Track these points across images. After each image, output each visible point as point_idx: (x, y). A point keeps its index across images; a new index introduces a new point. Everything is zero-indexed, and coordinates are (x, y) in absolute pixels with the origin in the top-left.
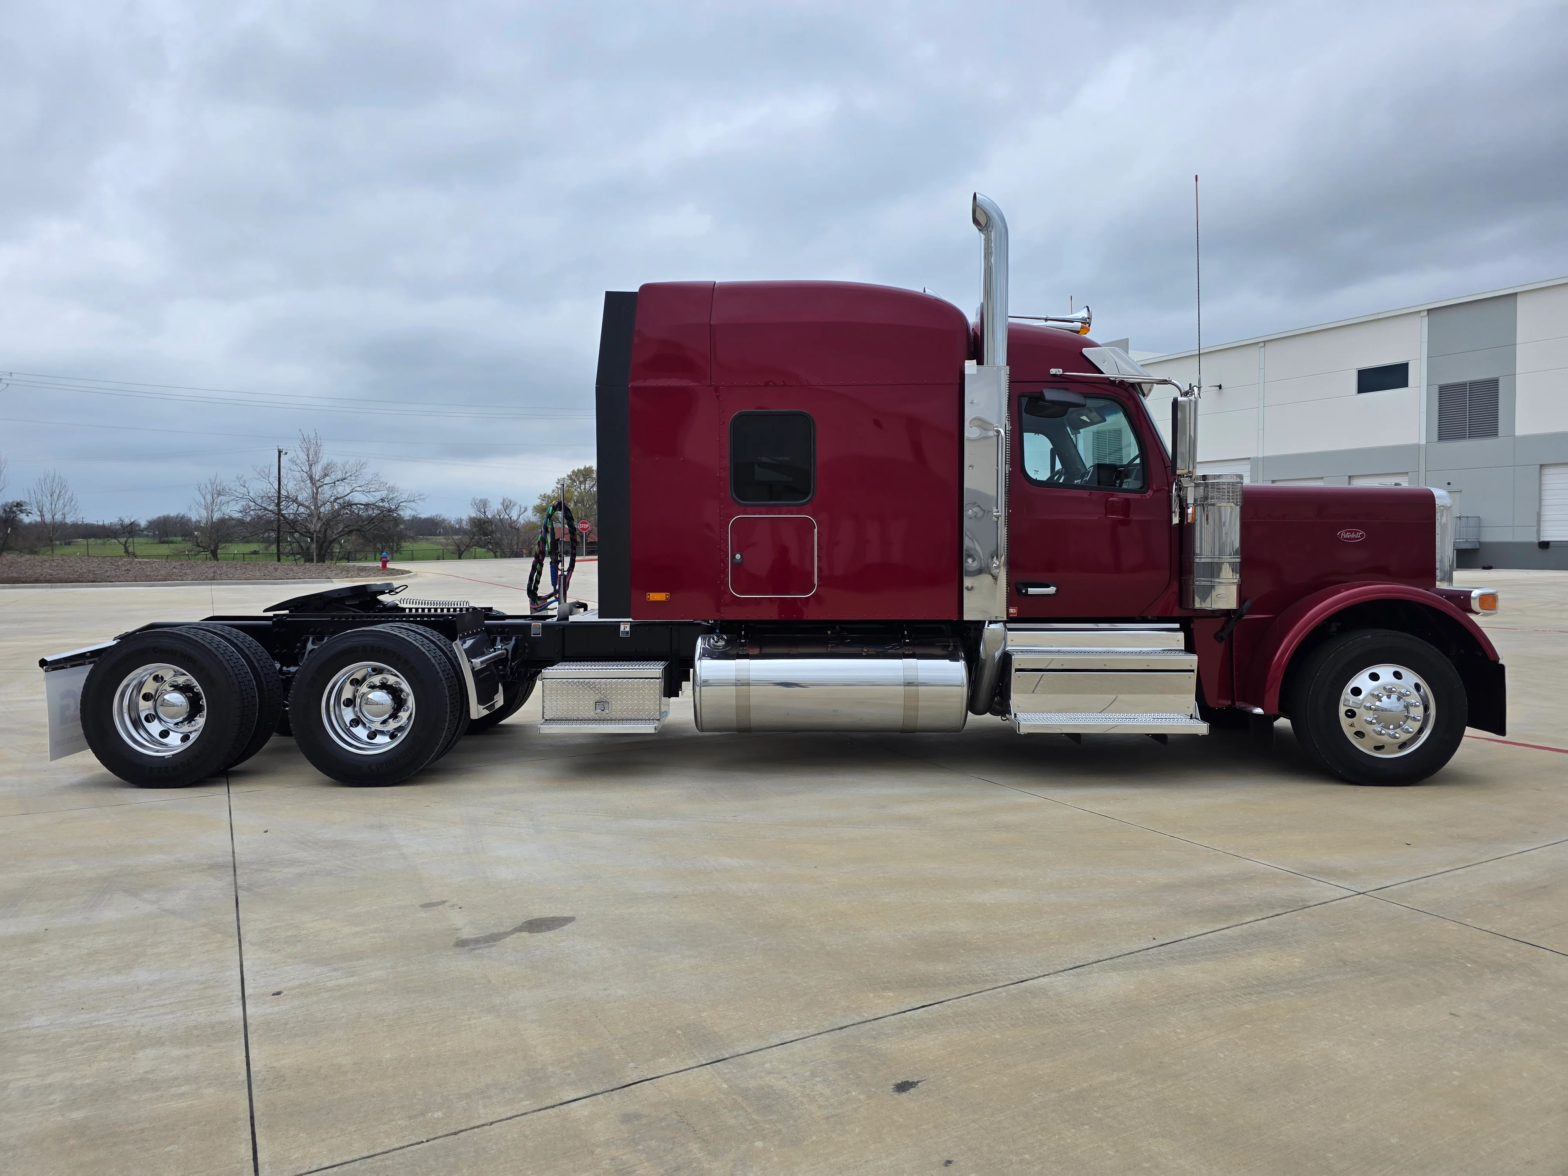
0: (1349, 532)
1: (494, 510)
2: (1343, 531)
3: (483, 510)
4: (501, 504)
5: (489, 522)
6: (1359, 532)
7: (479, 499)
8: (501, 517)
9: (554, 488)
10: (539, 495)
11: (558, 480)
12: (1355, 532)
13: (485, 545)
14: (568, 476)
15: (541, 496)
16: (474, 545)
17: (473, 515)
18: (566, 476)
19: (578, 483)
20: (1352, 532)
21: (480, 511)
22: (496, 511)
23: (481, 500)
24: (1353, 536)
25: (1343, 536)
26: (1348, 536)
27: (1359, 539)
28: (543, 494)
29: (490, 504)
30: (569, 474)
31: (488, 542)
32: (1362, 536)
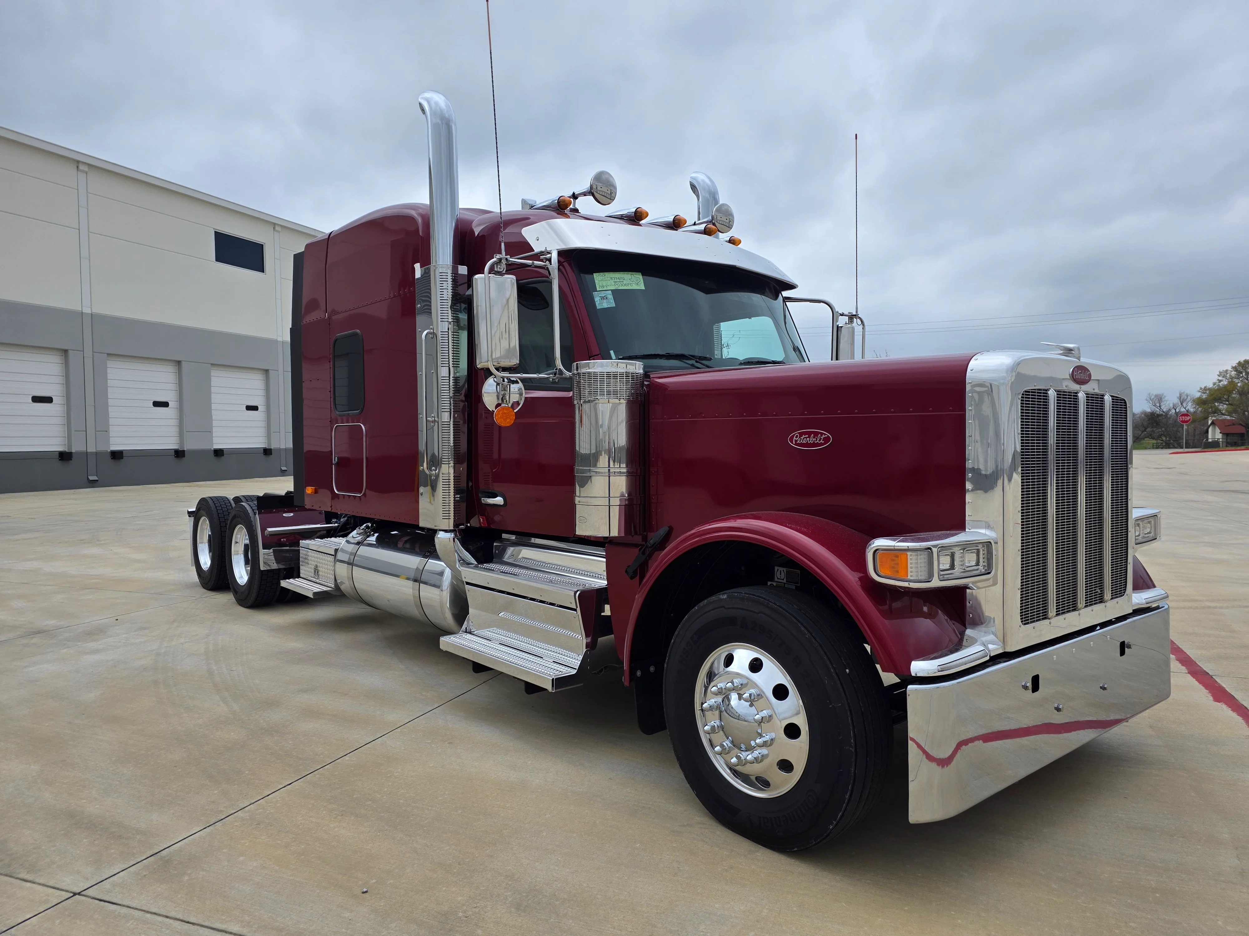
0: (805, 433)
1: (1169, 404)
2: (796, 433)
3: (1158, 405)
4: (1178, 398)
5: (1166, 415)
6: (822, 434)
7: (1154, 394)
8: (1177, 410)
9: (1215, 381)
10: (1199, 389)
11: (1220, 372)
12: (816, 434)
13: (1158, 437)
14: (1233, 368)
15: (1201, 388)
16: (1146, 438)
17: (1149, 410)
18: (1230, 369)
19: (1244, 374)
20: (809, 434)
21: (1155, 405)
22: (1171, 405)
23: (1156, 396)
24: (811, 440)
25: (796, 441)
26: (804, 440)
27: (821, 444)
28: (1203, 387)
29: (1166, 398)
30: (1234, 366)
31: (1162, 434)
32: (827, 440)
